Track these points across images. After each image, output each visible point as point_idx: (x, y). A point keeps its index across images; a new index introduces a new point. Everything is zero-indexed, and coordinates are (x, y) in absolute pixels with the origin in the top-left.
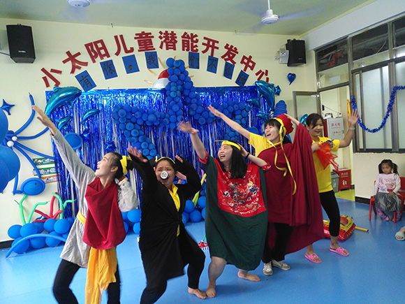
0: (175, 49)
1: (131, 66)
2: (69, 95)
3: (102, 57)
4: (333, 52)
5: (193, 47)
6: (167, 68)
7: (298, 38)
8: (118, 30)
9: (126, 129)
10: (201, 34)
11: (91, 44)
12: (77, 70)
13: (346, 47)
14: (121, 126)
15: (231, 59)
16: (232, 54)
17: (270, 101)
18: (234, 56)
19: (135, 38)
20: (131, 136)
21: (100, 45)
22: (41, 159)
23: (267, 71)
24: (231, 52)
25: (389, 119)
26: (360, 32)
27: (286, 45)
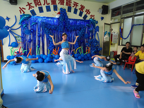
0: (63, 5)
1: (48, 9)
2: (28, 17)
3: (39, 5)
4: (118, 11)
5: (69, 5)
6: (60, 11)
9: (45, 30)
12: (30, 9)
14: (43, 29)
15: (82, 10)
16: (83, 8)
17: (94, 26)
18: (83, 9)
20: (46, 32)
21: (38, 1)
22: (18, 37)
23: (94, 15)
24: (82, 7)
25: (130, 35)
26: (126, 5)
27: (102, 7)
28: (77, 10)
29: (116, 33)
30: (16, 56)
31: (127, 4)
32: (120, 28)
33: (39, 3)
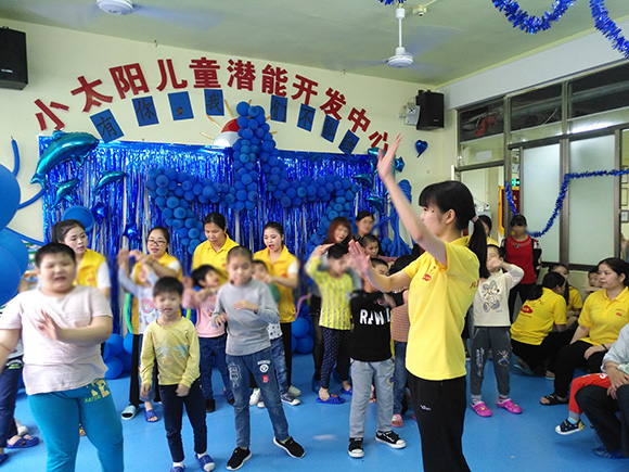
0: (251, 89)
1: (181, 109)
2: (78, 146)
3: (136, 91)
4: (483, 115)
5: (278, 88)
6: (237, 116)
7: (434, 89)
8: (166, 52)
9: (166, 206)
10: (293, 70)
11: (119, 69)
12: (93, 106)
13: (501, 109)
14: (159, 201)
15: (334, 111)
16: (336, 104)
18: (339, 107)
19: (191, 66)
20: (174, 217)
21: (134, 72)
23: (386, 134)
24: (335, 101)
25: (557, 221)
26: (523, 92)
27: (417, 98)
28: (313, 111)
29: (480, 209)
31: (531, 89)
32: (507, 188)
33: (138, 83)
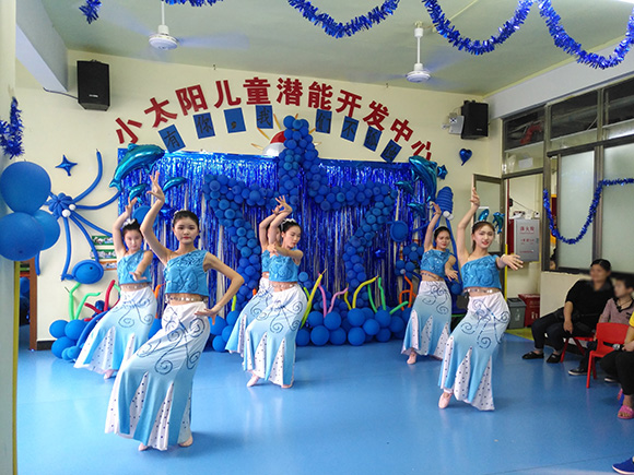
0: (298, 104)
1: (235, 123)
3: (197, 108)
4: (529, 124)
5: (324, 102)
6: (284, 129)
7: (479, 99)
8: (222, 74)
9: (218, 207)
10: (338, 86)
11: (184, 90)
12: (162, 123)
14: (212, 204)
15: (377, 123)
16: (379, 115)
17: (431, 188)
18: (382, 118)
19: (245, 86)
20: (225, 218)
21: (195, 92)
22: (102, 237)
23: (429, 144)
24: (378, 112)
25: (590, 227)
26: (562, 100)
27: (462, 108)
28: (356, 123)
29: (528, 217)
30: (89, 320)
31: (570, 96)
32: (546, 196)
33: (198, 101)
